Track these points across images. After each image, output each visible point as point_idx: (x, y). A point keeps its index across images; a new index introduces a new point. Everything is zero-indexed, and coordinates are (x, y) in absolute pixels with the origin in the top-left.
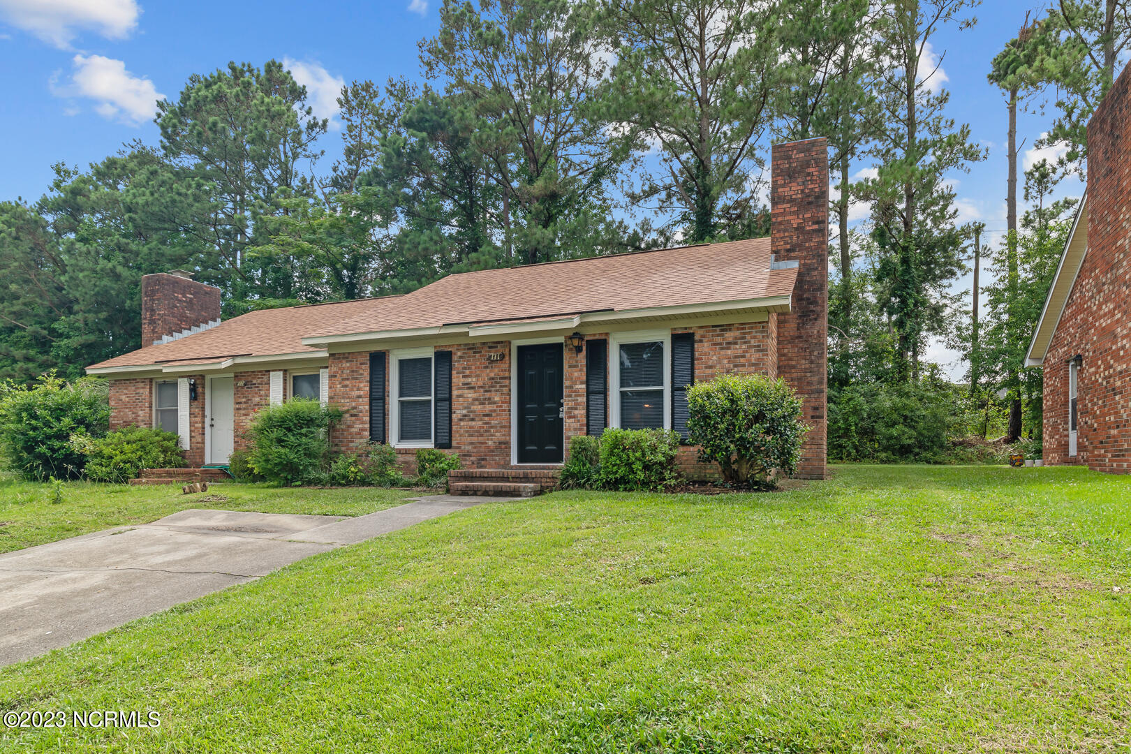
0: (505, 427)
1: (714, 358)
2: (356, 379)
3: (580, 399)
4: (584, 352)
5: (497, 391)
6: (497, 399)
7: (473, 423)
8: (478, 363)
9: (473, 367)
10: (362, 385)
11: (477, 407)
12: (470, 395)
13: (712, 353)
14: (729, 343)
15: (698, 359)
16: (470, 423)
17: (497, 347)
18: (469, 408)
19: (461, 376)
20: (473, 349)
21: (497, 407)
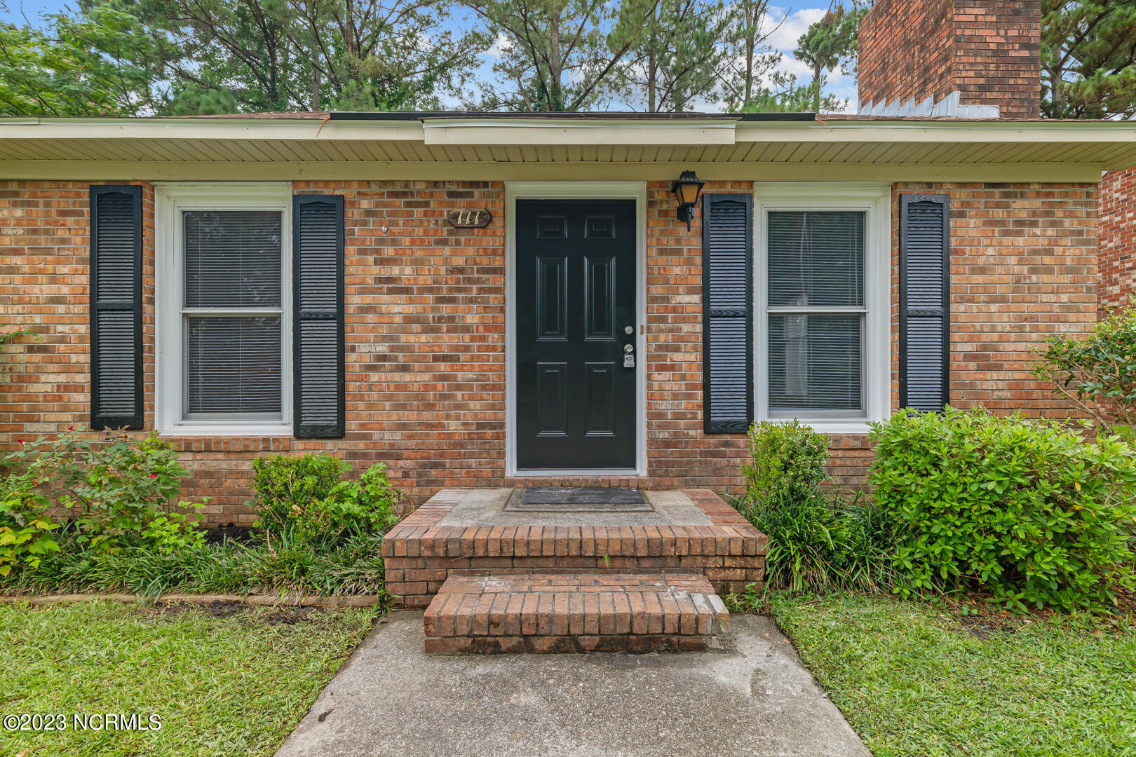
0: (494, 387)
1: (990, 251)
2: (46, 251)
3: (686, 328)
4: (696, 223)
5: (472, 301)
6: (472, 319)
7: (407, 377)
8: (419, 232)
9: (406, 240)
10: (65, 270)
11: (417, 339)
12: (398, 307)
13: (986, 242)
14: (1020, 223)
15: (957, 252)
16: (397, 377)
17: (471, 195)
18: (396, 339)
19: (371, 259)
20: (405, 194)
21: (472, 339)
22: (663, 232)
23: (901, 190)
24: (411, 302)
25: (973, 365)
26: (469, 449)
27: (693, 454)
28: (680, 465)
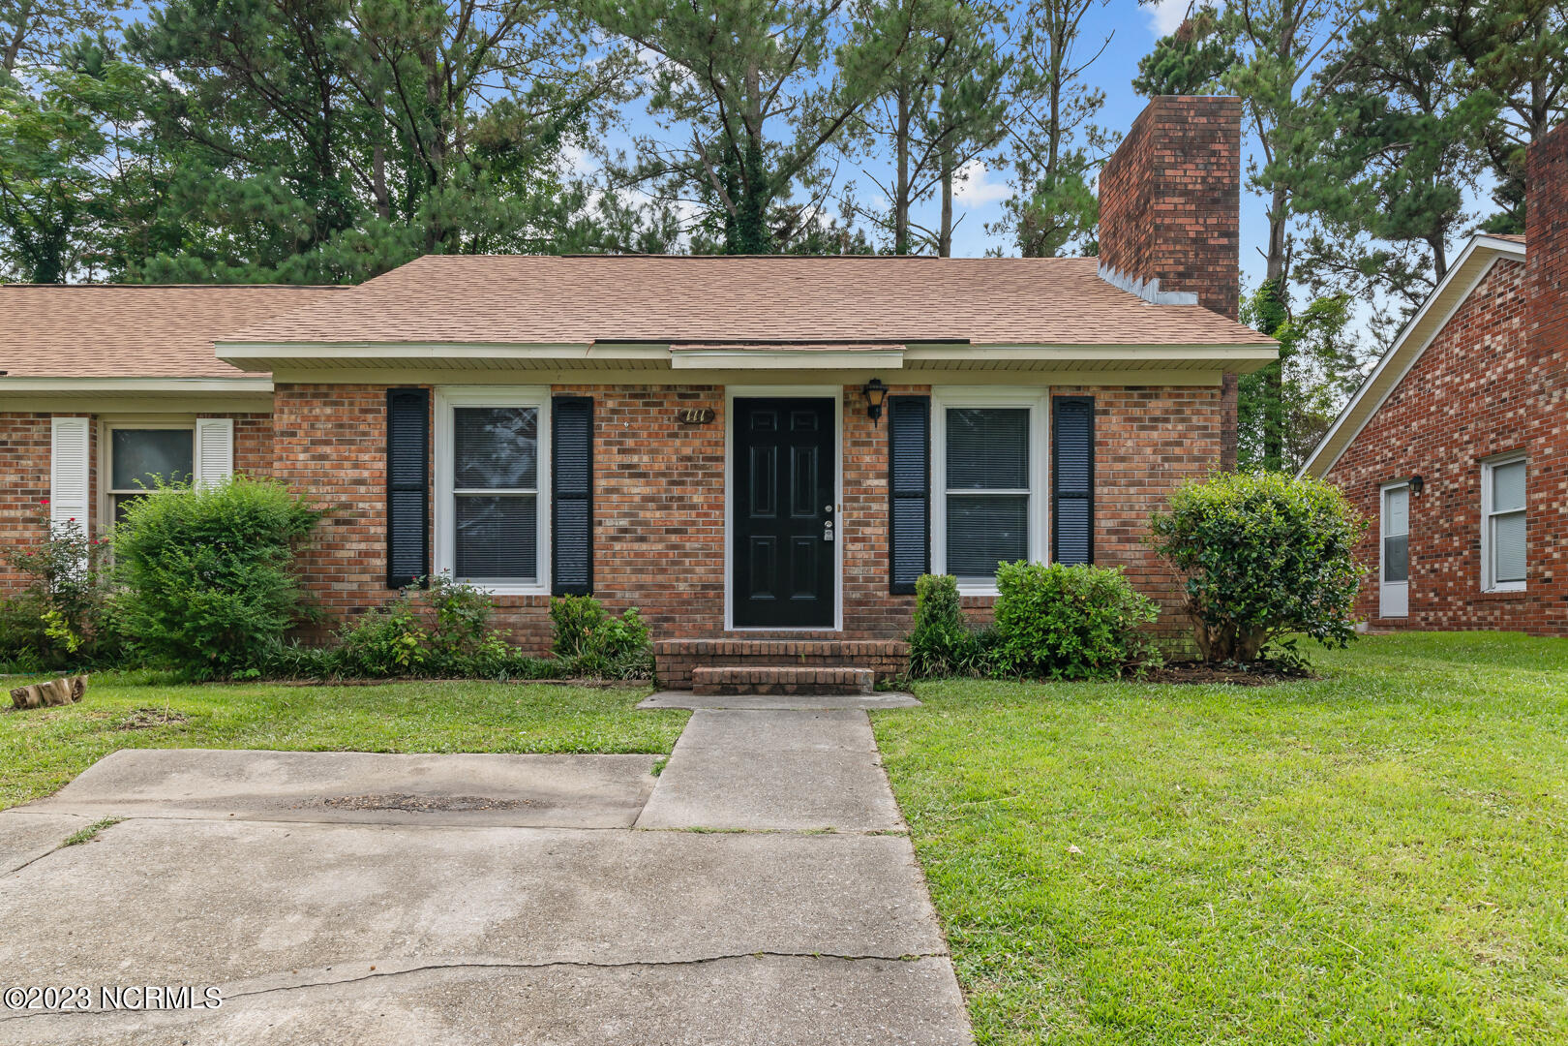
0: (716, 555)
1: (1129, 443)
2: (351, 442)
3: (875, 507)
4: (884, 420)
5: (698, 484)
6: (697, 499)
7: (644, 546)
8: (655, 427)
9: (644, 434)
10: (366, 457)
11: (653, 515)
12: (637, 489)
13: (1127, 435)
14: (1155, 420)
15: (1101, 444)
16: (636, 546)
17: (697, 396)
18: (635, 515)
19: (615, 449)
20: (642, 396)
21: (698, 515)
24: (648, 484)
25: (1114, 538)
26: (695, 606)
27: (881, 612)
28: (869, 620)
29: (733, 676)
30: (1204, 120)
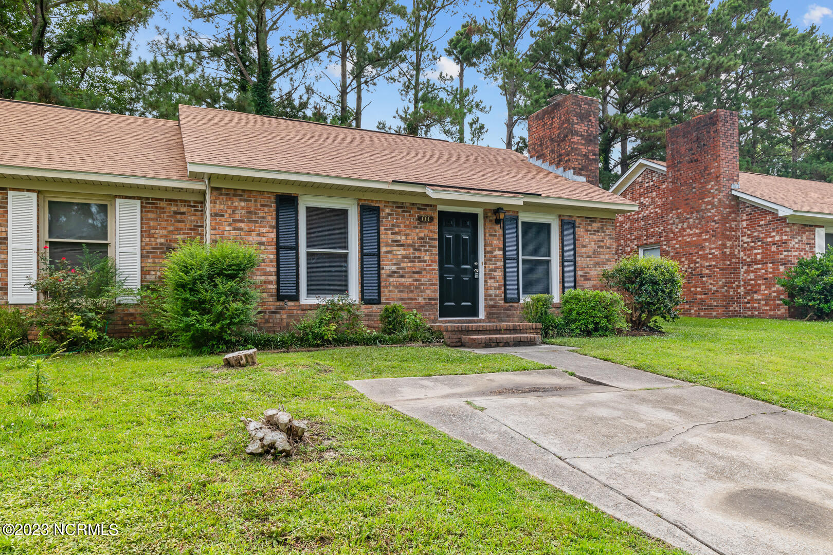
1: (587, 240)
3: (498, 263)
5: (426, 250)
6: (426, 258)
7: (403, 280)
9: (402, 226)
11: (407, 265)
12: (400, 252)
13: (586, 237)
15: (578, 240)
16: (400, 280)
17: (426, 209)
18: (399, 265)
19: (389, 232)
20: (402, 207)
21: (427, 265)
22: (491, 228)
23: (562, 218)
24: (405, 250)
25: (582, 279)
26: (426, 308)
27: (501, 310)
28: (497, 314)
29: (490, 339)
30: (587, 107)
